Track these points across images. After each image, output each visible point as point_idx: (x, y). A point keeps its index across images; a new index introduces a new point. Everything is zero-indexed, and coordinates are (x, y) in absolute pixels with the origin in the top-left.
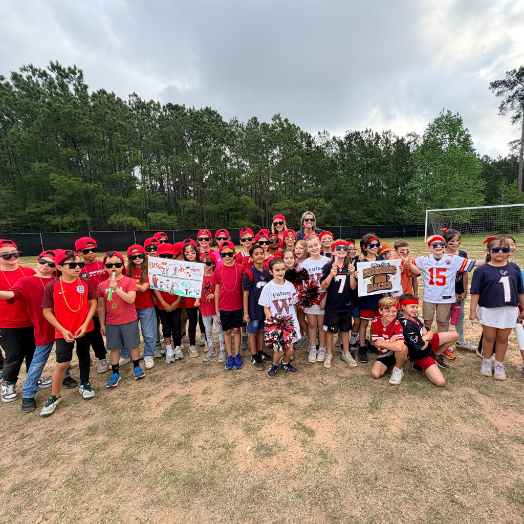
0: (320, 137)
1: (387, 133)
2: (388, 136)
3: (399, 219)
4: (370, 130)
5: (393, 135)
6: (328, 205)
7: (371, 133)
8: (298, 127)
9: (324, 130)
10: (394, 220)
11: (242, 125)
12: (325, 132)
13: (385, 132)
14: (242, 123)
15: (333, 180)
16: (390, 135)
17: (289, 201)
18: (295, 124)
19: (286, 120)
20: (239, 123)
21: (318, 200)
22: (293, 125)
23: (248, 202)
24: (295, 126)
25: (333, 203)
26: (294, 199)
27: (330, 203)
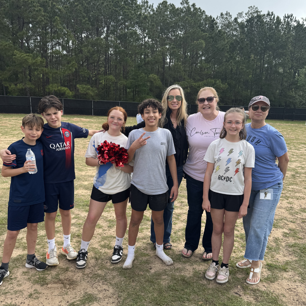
0: (223, 18)
1: (288, 17)
2: (289, 20)
3: (290, 102)
4: (272, 13)
5: (294, 20)
6: (224, 86)
7: (273, 17)
8: (204, 11)
9: (227, 12)
10: (286, 103)
11: (152, 6)
12: (227, 13)
13: (287, 16)
14: (152, 4)
15: (231, 63)
16: (291, 20)
17: (189, 80)
18: (201, 8)
19: (194, 5)
20: (149, 4)
21: (215, 81)
22: (199, 8)
23: (155, 80)
24: (201, 10)
25: (228, 84)
26: (194, 79)
27: (226, 84)
